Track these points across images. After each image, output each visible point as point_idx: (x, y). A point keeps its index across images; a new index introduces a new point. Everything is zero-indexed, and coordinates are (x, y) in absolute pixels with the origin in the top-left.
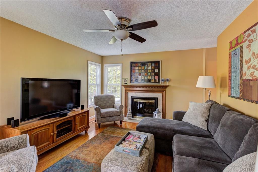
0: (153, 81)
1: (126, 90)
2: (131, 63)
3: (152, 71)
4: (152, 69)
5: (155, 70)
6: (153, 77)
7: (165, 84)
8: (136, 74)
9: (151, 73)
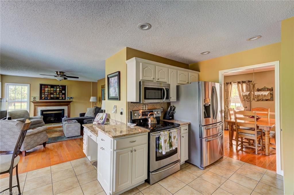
0: (61, 98)
1: (35, 106)
2: (41, 85)
3: (60, 92)
4: (60, 91)
5: (63, 91)
6: (61, 96)
7: (70, 100)
8: (46, 93)
9: (59, 93)
